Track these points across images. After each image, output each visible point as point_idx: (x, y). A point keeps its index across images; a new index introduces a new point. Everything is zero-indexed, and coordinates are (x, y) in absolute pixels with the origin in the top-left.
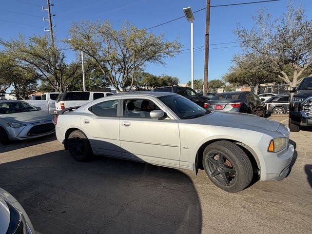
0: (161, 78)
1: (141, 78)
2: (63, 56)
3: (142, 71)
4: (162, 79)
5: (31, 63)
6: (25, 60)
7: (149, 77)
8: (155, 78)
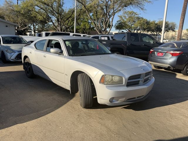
0: (156, 22)
1: (134, 22)
2: (63, 3)
3: (136, 16)
4: (156, 24)
5: (41, 8)
6: (37, 6)
7: (142, 21)
8: (148, 23)
